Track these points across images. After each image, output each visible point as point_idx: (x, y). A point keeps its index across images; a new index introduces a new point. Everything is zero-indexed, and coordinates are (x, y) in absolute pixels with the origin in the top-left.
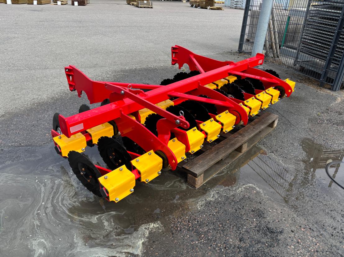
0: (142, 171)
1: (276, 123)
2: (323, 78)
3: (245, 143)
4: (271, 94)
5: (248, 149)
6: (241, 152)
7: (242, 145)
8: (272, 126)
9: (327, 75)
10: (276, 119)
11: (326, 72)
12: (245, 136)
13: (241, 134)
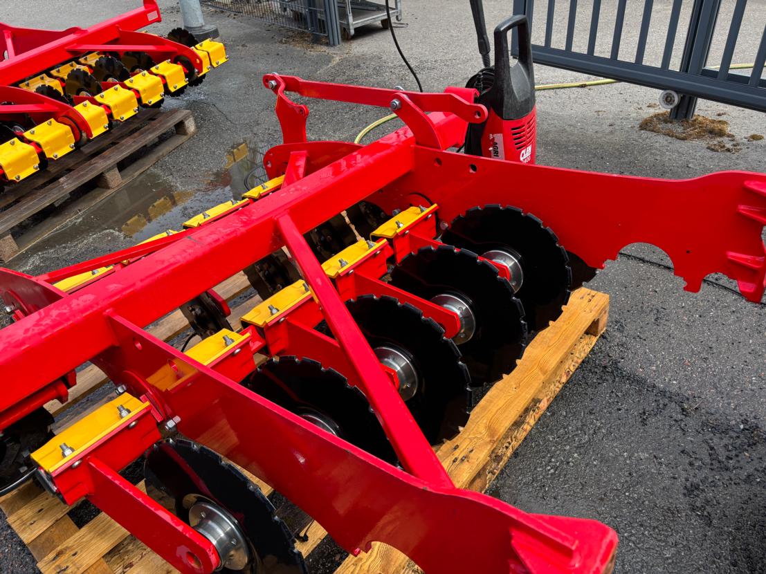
1: (191, 126)
2: (312, 26)
3: (110, 169)
4: (161, 73)
5: (128, 180)
6: (108, 188)
7: (102, 173)
8: (185, 133)
9: (316, 16)
10: (186, 117)
11: (311, 12)
12: (109, 158)
13: (104, 158)
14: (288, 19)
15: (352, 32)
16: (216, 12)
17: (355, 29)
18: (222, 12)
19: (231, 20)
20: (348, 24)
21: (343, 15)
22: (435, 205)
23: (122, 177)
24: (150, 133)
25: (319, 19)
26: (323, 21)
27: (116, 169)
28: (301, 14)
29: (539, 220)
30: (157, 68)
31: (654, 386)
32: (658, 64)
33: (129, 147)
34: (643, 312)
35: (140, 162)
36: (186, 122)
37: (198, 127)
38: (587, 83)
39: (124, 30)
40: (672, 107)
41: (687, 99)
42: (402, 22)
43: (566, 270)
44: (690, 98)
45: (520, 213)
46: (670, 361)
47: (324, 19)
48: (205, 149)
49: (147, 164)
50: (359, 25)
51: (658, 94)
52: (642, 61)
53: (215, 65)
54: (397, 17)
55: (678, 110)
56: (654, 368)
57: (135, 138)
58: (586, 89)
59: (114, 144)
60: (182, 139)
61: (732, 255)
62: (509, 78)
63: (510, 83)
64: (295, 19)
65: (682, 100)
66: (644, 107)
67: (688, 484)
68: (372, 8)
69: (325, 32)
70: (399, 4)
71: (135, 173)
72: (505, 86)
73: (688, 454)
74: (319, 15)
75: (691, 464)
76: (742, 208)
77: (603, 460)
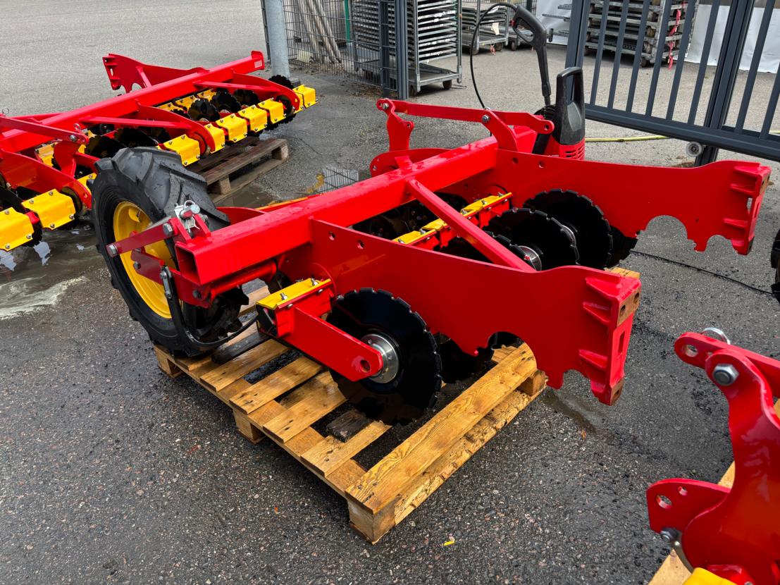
0: (39, 211)
1: (285, 153)
2: (384, 82)
3: (224, 178)
4: (266, 108)
5: (235, 190)
6: (220, 193)
7: (218, 181)
8: (280, 158)
9: (389, 75)
10: (283, 145)
11: (384, 71)
12: (223, 170)
13: (219, 170)
14: (360, 77)
15: (419, 89)
16: (295, 69)
17: (421, 87)
18: (301, 69)
19: (309, 76)
20: (416, 83)
21: (413, 75)
22: (510, 193)
23: (231, 186)
24: (255, 154)
25: (391, 79)
26: (395, 80)
27: (228, 179)
28: (372, 73)
29: (590, 200)
30: (263, 104)
31: (673, 338)
32: (685, 119)
33: (236, 164)
34: (666, 293)
35: (244, 177)
36: (282, 149)
37: (290, 155)
38: (625, 139)
39: (239, 72)
40: (696, 155)
41: (709, 150)
42: (461, 84)
43: (609, 237)
44: (712, 148)
45: (576, 195)
46: (686, 323)
47: (395, 78)
48: (297, 172)
49: (250, 179)
50: (425, 84)
51: (685, 144)
52: (672, 118)
53: (307, 106)
54: (458, 79)
55: (702, 159)
56: (673, 327)
57: (242, 157)
58: (624, 144)
59: (223, 161)
60: (278, 162)
61: (727, 220)
62: (567, 113)
63: (567, 116)
64: (367, 78)
65: (705, 150)
66: (674, 159)
67: (695, 392)
68: (436, 71)
69: (395, 88)
70: (460, 69)
71: (241, 184)
72: (563, 118)
73: (695, 376)
74: (391, 75)
75: (698, 381)
76: (734, 186)
77: (632, 376)
